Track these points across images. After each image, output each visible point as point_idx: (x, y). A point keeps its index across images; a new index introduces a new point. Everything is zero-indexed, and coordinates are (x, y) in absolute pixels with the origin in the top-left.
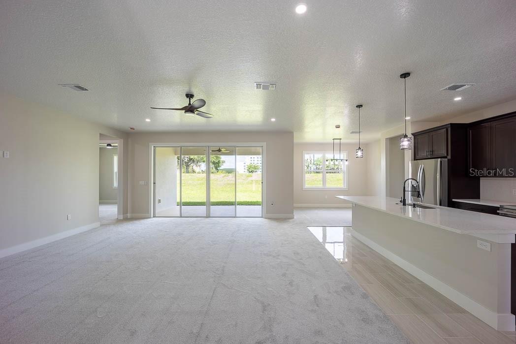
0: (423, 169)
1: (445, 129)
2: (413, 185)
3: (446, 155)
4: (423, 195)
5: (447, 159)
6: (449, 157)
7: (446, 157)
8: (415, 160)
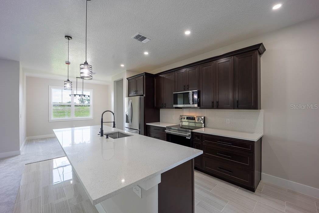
0: (131, 103)
1: (143, 76)
2: (126, 115)
3: (143, 94)
4: (131, 122)
5: (143, 97)
6: (144, 95)
7: (143, 95)
8: (128, 97)
